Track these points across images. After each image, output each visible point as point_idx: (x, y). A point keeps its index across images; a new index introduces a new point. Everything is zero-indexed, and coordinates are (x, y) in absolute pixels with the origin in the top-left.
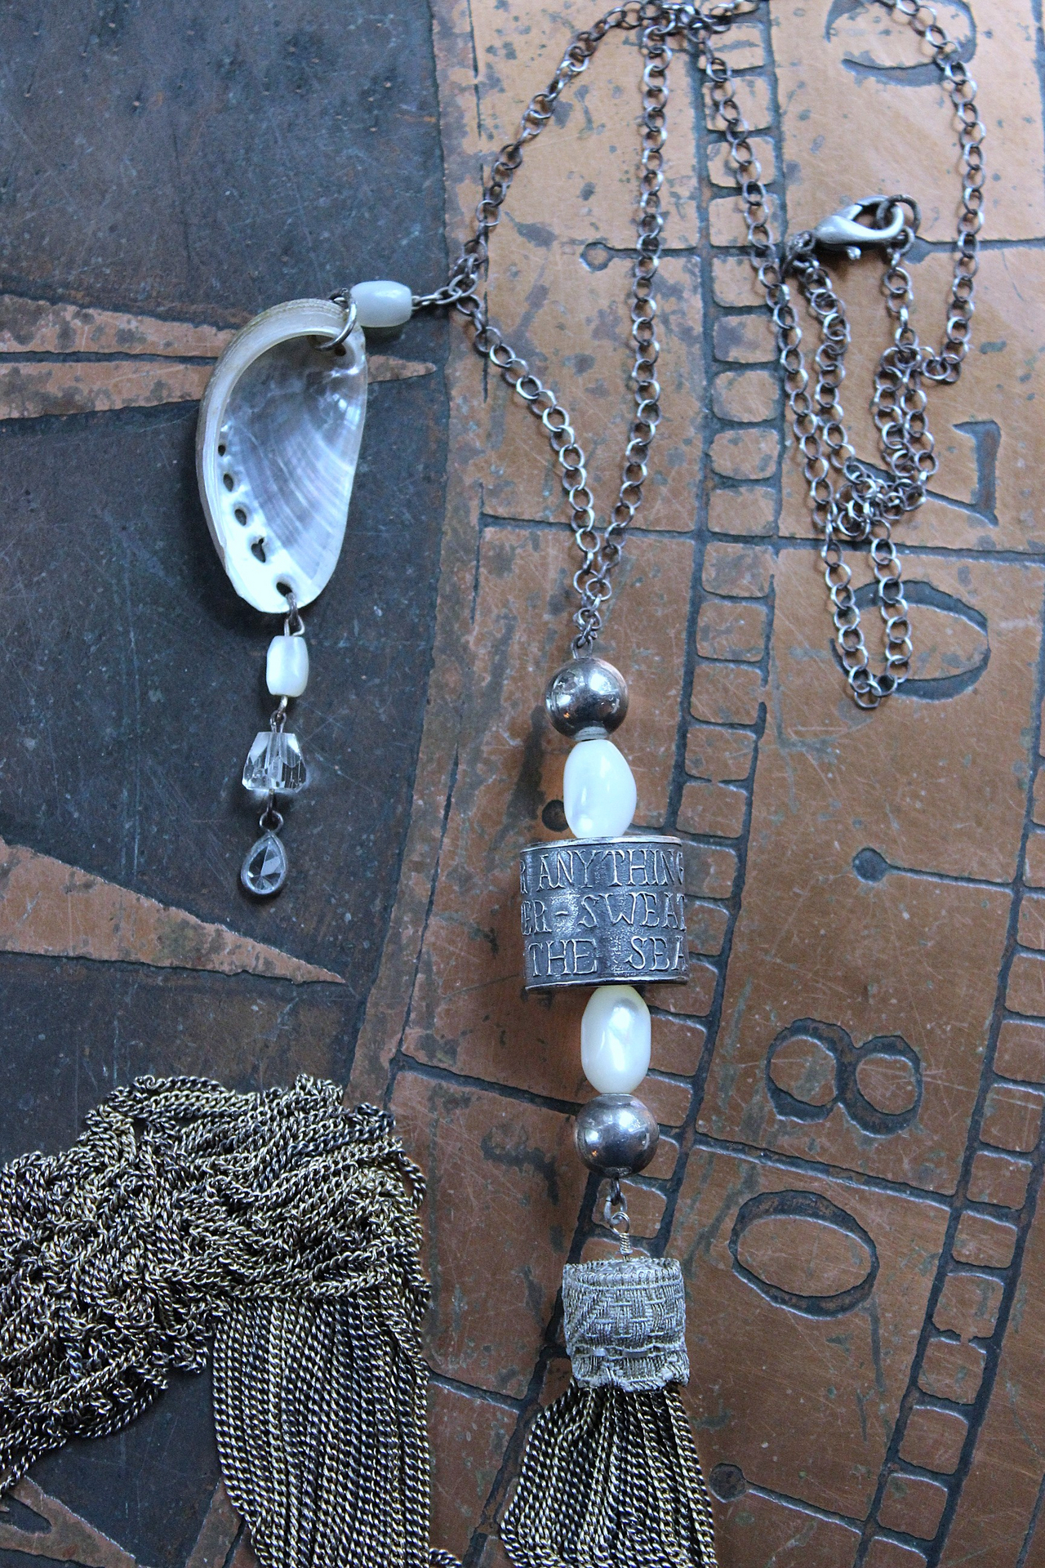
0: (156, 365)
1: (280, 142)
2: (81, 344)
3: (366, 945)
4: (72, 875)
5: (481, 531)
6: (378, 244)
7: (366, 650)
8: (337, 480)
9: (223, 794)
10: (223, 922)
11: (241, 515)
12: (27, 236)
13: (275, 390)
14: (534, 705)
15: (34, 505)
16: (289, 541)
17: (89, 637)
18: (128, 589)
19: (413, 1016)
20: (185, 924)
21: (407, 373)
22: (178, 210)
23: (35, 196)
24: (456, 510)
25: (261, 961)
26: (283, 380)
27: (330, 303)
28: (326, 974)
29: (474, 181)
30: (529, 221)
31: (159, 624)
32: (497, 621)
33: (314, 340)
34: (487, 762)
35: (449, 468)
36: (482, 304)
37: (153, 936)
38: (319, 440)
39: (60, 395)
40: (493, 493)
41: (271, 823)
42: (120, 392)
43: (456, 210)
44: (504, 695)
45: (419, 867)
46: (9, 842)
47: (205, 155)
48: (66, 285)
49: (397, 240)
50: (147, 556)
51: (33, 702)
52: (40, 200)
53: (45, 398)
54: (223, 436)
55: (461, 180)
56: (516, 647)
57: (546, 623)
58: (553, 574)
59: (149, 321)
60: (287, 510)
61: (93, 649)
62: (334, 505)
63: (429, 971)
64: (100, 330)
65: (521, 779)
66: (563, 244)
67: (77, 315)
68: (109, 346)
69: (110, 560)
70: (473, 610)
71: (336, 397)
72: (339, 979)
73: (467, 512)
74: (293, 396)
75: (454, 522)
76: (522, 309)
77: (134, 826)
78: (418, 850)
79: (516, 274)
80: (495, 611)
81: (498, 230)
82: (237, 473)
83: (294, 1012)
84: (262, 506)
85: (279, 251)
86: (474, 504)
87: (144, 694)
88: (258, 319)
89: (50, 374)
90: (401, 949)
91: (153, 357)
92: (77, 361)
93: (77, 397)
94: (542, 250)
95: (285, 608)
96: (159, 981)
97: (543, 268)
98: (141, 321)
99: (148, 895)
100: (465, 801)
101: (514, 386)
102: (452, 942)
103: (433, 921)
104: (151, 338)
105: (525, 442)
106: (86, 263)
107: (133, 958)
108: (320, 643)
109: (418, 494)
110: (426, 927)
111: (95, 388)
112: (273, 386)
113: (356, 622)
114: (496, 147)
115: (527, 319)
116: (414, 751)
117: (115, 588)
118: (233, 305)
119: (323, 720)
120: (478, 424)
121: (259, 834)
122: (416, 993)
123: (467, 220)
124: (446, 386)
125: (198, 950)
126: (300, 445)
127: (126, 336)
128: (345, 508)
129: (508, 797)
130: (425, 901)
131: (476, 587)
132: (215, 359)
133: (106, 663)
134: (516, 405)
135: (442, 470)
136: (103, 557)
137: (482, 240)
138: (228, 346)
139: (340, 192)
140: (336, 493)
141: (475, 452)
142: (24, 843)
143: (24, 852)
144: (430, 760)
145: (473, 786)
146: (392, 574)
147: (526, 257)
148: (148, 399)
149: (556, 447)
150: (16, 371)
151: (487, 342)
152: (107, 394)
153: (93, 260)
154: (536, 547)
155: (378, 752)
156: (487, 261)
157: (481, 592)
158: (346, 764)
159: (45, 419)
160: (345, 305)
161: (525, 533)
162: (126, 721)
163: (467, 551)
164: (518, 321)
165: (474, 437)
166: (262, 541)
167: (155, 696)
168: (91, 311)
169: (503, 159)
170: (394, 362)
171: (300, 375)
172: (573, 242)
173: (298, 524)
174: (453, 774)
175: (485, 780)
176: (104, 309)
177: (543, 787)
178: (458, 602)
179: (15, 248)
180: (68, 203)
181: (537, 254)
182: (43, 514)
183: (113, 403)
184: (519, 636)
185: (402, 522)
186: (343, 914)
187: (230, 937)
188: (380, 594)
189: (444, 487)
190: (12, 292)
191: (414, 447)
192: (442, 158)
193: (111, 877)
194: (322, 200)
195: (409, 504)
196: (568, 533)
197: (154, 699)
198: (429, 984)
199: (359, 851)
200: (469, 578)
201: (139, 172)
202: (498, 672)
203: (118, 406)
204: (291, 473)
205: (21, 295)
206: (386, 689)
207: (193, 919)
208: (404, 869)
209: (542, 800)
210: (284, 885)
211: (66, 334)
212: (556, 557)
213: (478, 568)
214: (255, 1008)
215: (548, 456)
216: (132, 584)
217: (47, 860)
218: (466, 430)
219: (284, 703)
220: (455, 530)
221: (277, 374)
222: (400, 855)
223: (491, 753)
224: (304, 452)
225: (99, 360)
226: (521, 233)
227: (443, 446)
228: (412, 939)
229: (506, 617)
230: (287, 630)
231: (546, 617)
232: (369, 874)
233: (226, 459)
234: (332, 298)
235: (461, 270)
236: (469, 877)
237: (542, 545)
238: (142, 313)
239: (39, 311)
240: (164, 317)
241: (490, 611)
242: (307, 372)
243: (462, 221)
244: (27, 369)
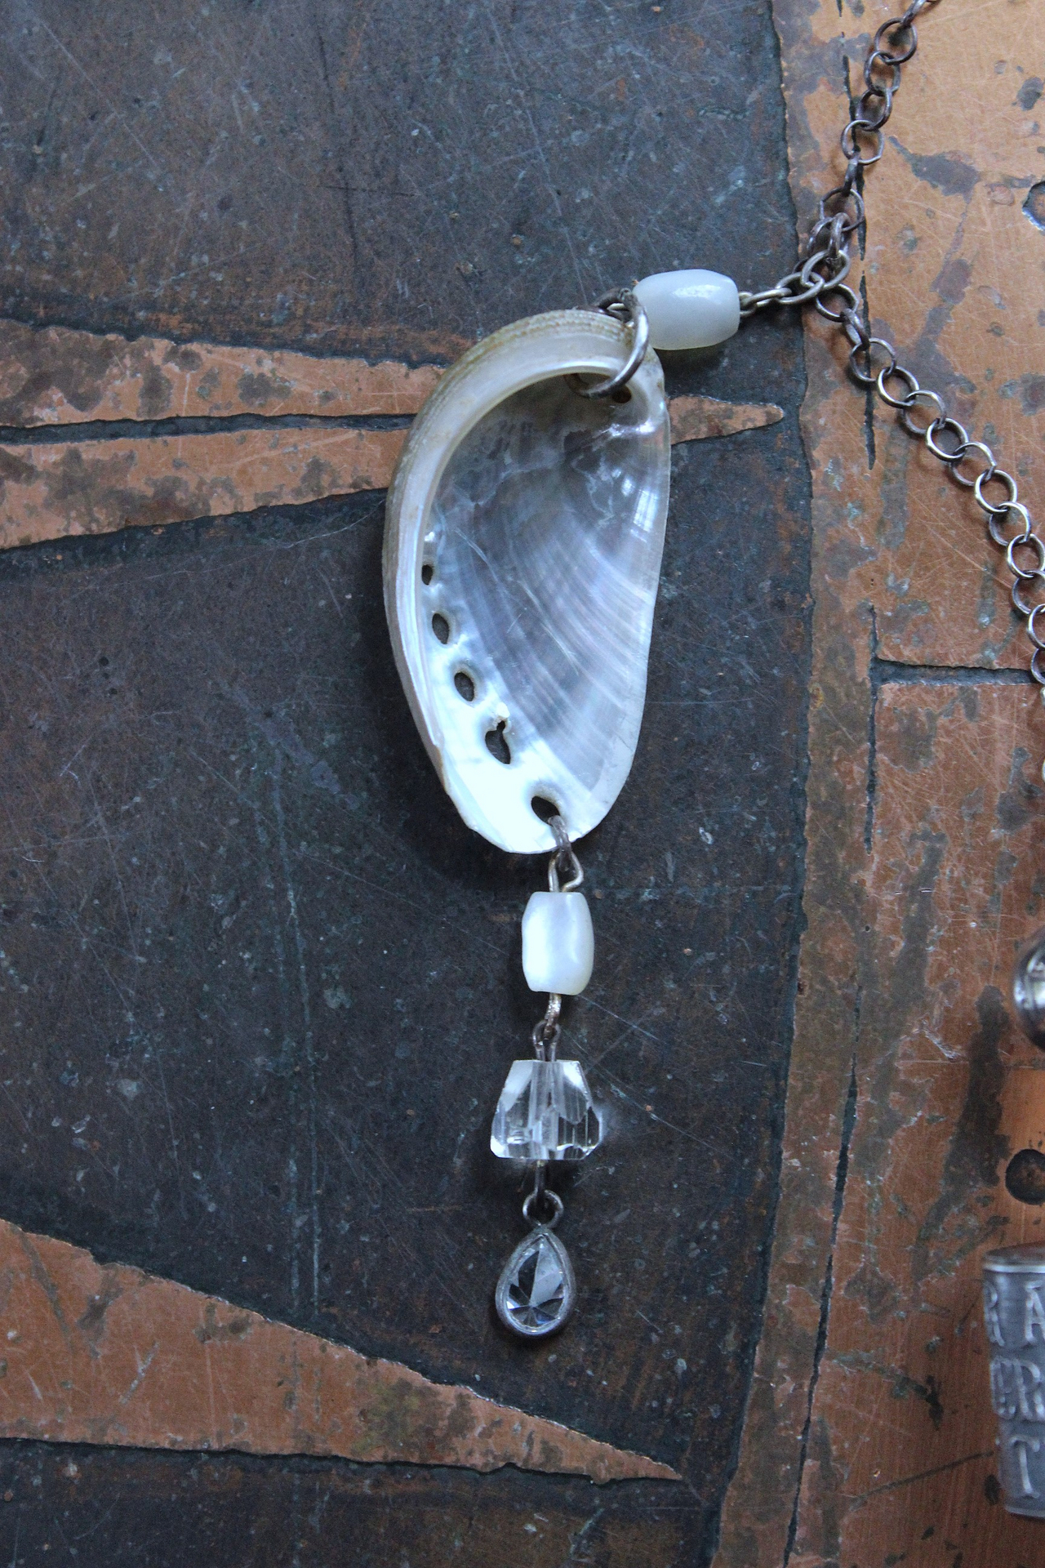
0: (308, 432)
1: (499, 41)
2: (182, 402)
3: (714, 1412)
4: (210, 1310)
5: (875, 691)
6: (674, 206)
7: (688, 904)
8: (626, 616)
9: (458, 1162)
10: (469, 1381)
11: (465, 684)
12: (81, 225)
13: (511, 467)
14: (982, 986)
15: (116, 682)
16: (549, 722)
17: (218, 902)
18: (281, 817)
19: (799, 1534)
20: (405, 1387)
21: (735, 425)
22: (332, 167)
23: (92, 158)
24: (831, 655)
25: (537, 1448)
26: (525, 449)
27: (600, 316)
28: (648, 1466)
29: (833, 88)
30: (933, 150)
31: (337, 876)
32: (911, 843)
33: (577, 381)
34: (906, 1088)
35: (816, 585)
36: (857, 298)
37: (352, 1410)
38: (592, 549)
39: (150, 492)
40: (891, 624)
41: (543, 1210)
42: (250, 484)
43: (804, 139)
44: (928, 973)
45: (798, 1274)
46: (101, 1259)
47: (374, 71)
48: (151, 305)
49: (706, 197)
50: (310, 759)
51: (130, 1017)
52: (99, 164)
53: (125, 498)
54: (428, 549)
55: (810, 86)
56: (946, 887)
57: (997, 843)
58: (1002, 757)
59: (291, 357)
60: (543, 671)
61: (226, 922)
62: (623, 659)
63: (823, 1453)
64: (211, 378)
65: (966, 1116)
66: (992, 187)
67: (171, 355)
68: (229, 405)
69: (247, 771)
70: (868, 827)
71: (617, 473)
72: (671, 1473)
73: (851, 659)
74: (544, 474)
75: (830, 679)
76: (926, 305)
77: (310, 1223)
78: (794, 1245)
79: (913, 244)
80: (907, 827)
81: (880, 169)
82: (454, 611)
83: (596, 1534)
84: (499, 664)
85: (507, 227)
86: (863, 642)
87: (317, 995)
88: (478, 349)
89: (131, 457)
90: (774, 1418)
91: (303, 420)
92: (176, 433)
93: (179, 495)
94: (956, 201)
95: (549, 844)
96: (366, 1486)
97: (960, 231)
98: (280, 361)
99: (341, 1340)
100: (872, 1156)
101: (921, 438)
102: (860, 1403)
103: (824, 1366)
104: (298, 386)
105: (943, 533)
106: (182, 265)
107: (320, 1448)
108: (610, 896)
109: (765, 631)
110: (814, 1379)
111: (208, 477)
112: (508, 460)
113: (669, 856)
114: (868, 26)
115: (936, 320)
116: (779, 1073)
117: (258, 817)
118: (434, 324)
119: (622, 1027)
120: (862, 507)
121: (522, 1231)
122: (805, 1493)
123: (825, 155)
124: (802, 442)
125: (429, 1432)
126: (558, 558)
127: (255, 387)
128: (642, 665)
129: (945, 1147)
130: (813, 1332)
131: (871, 788)
132: (410, 417)
133: (249, 945)
134: (924, 469)
135: (801, 587)
136: (234, 765)
137: (854, 190)
138: (430, 397)
139: (605, 121)
140: (626, 639)
141: (858, 555)
142: (126, 1260)
143: (127, 1273)
144: (808, 1089)
145: (885, 1131)
146: (725, 770)
147: (930, 214)
148: (298, 492)
149: (999, 540)
150: (75, 456)
151: (870, 364)
152: (228, 487)
153: (194, 260)
154: (972, 713)
155: (719, 1078)
156: (863, 224)
157: (880, 795)
158: (663, 1101)
159: (127, 535)
160: (627, 314)
161: (953, 687)
162: (289, 1043)
163: (854, 726)
164: (920, 324)
165: (855, 528)
166: (502, 725)
167: (334, 999)
168: (194, 347)
169: (882, 46)
170: (712, 405)
171: (553, 439)
172: (1009, 182)
173: (562, 694)
174: (849, 1111)
175: (905, 1119)
176: (216, 341)
177: (1005, 1128)
178: (842, 814)
179: (61, 246)
180: (147, 165)
181: (948, 207)
182: (131, 695)
183: (238, 500)
184: (949, 869)
185: (739, 682)
186: (673, 1362)
187: (482, 1406)
188: (707, 805)
189: (807, 618)
190: (61, 322)
191: (754, 551)
192: (777, 51)
193: (275, 1310)
194: (575, 135)
195: (749, 650)
196: (1025, 685)
197: (333, 1004)
198: (827, 1476)
199: (694, 1251)
200: (859, 772)
201: (263, 105)
202: (916, 933)
203: (249, 505)
204: (545, 606)
205: (76, 326)
206: (726, 969)
207: (418, 1379)
208: (772, 1278)
209: (1005, 1153)
210: (571, 1315)
211: (154, 388)
212: (1008, 730)
213: (872, 753)
214: (531, 1528)
215: (984, 556)
216: (287, 809)
217: (166, 1286)
218: (841, 518)
219: (555, 1007)
220: (830, 691)
221: (514, 439)
222: (765, 1253)
223: (911, 1073)
224: (567, 569)
225: (212, 430)
226: (918, 172)
227: (803, 546)
228: (793, 1400)
229: (926, 836)
230: (552, 879)
231: (996, 833)
232: (712, 1290)
233: (435, 589)
234: (604, 307)
235: (822, 242)
236: (885, 1289)
237: (982, 710)
238: (283, 345)
239: (107, 352)
240: (315, 351)
241: (898, 827)
242: (565, 433)
243: (818, 158)
244: (92, 451)
